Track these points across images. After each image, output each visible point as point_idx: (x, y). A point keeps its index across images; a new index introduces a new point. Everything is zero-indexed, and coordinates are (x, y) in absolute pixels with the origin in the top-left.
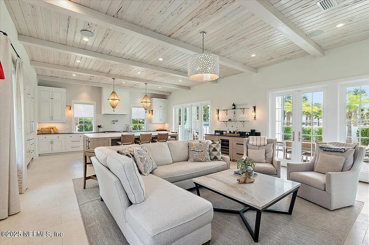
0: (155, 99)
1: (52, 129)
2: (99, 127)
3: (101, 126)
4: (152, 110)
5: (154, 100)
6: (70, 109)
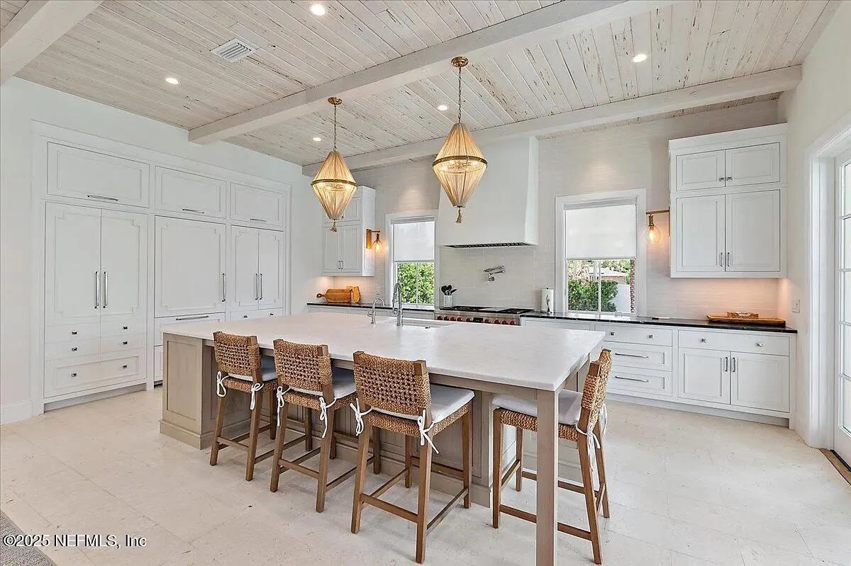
1: (352, 293)
3: (450, 287)
5: (674, 153)
6: (378, 238)
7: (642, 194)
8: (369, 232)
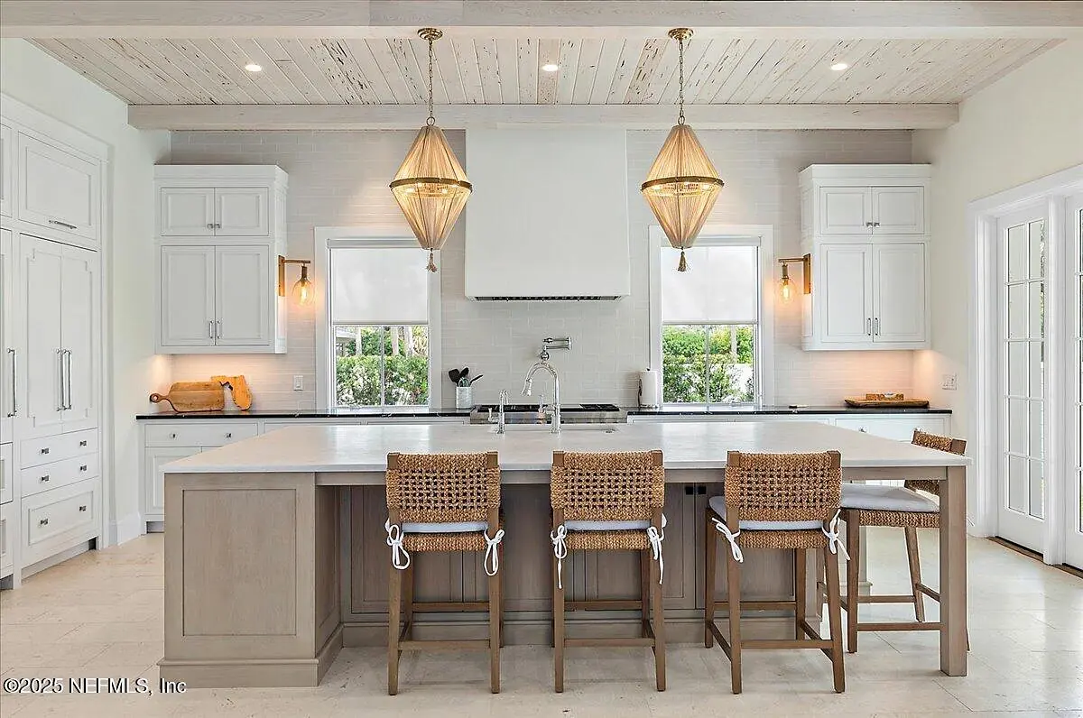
0: (821, 174)
1: (227, 390)
2: (458, 376)
3: (466, 371)
4: (807, 259)
5: (817, 182)
6: (304, 275)
7: (768, 231)
8: (282, 261)
